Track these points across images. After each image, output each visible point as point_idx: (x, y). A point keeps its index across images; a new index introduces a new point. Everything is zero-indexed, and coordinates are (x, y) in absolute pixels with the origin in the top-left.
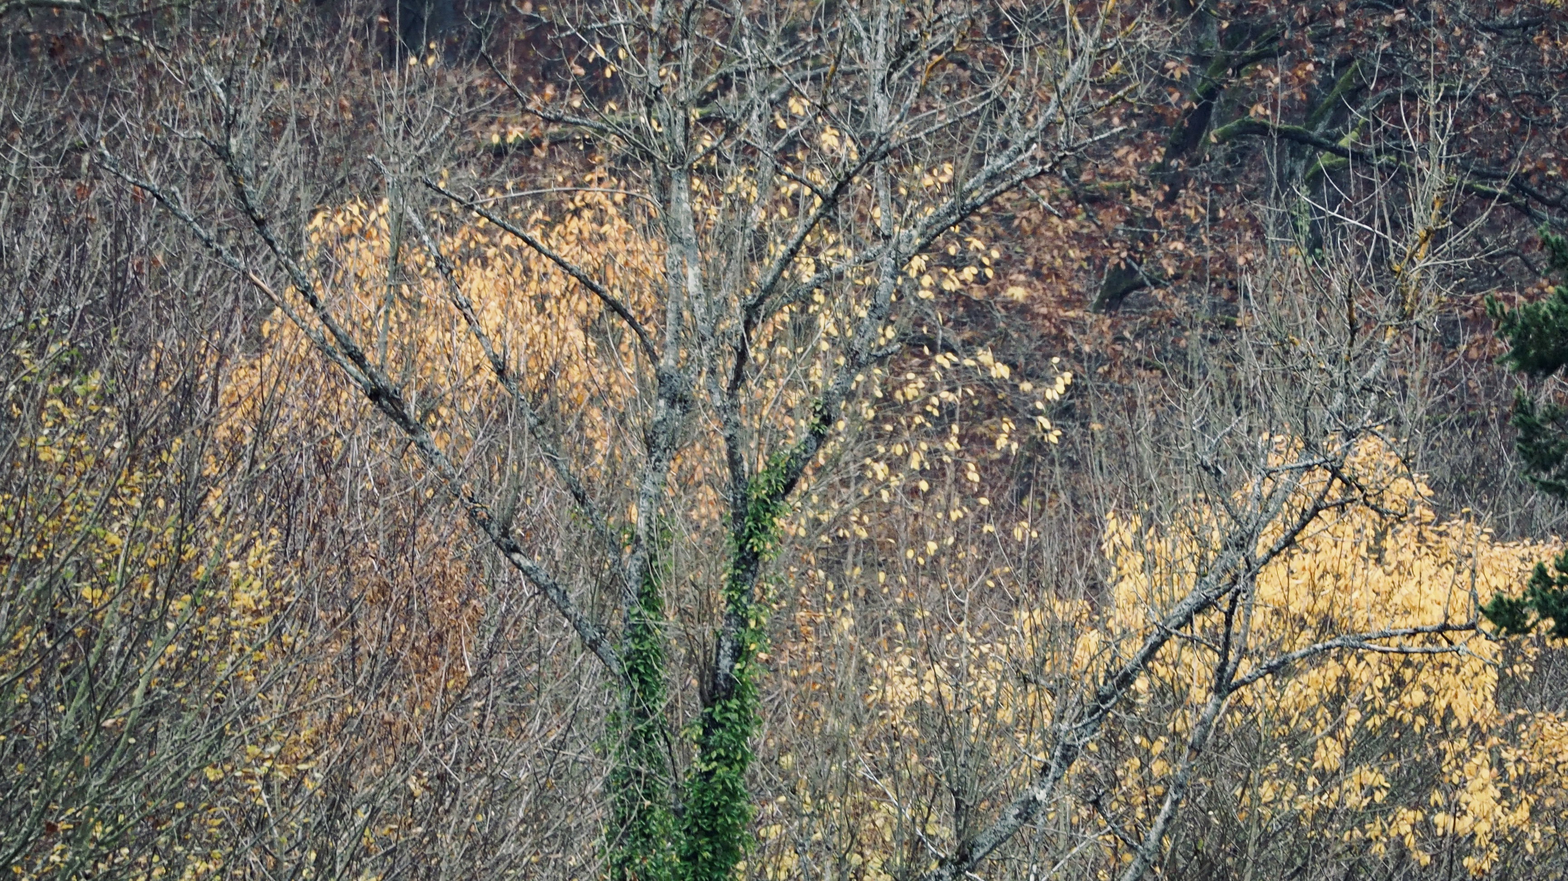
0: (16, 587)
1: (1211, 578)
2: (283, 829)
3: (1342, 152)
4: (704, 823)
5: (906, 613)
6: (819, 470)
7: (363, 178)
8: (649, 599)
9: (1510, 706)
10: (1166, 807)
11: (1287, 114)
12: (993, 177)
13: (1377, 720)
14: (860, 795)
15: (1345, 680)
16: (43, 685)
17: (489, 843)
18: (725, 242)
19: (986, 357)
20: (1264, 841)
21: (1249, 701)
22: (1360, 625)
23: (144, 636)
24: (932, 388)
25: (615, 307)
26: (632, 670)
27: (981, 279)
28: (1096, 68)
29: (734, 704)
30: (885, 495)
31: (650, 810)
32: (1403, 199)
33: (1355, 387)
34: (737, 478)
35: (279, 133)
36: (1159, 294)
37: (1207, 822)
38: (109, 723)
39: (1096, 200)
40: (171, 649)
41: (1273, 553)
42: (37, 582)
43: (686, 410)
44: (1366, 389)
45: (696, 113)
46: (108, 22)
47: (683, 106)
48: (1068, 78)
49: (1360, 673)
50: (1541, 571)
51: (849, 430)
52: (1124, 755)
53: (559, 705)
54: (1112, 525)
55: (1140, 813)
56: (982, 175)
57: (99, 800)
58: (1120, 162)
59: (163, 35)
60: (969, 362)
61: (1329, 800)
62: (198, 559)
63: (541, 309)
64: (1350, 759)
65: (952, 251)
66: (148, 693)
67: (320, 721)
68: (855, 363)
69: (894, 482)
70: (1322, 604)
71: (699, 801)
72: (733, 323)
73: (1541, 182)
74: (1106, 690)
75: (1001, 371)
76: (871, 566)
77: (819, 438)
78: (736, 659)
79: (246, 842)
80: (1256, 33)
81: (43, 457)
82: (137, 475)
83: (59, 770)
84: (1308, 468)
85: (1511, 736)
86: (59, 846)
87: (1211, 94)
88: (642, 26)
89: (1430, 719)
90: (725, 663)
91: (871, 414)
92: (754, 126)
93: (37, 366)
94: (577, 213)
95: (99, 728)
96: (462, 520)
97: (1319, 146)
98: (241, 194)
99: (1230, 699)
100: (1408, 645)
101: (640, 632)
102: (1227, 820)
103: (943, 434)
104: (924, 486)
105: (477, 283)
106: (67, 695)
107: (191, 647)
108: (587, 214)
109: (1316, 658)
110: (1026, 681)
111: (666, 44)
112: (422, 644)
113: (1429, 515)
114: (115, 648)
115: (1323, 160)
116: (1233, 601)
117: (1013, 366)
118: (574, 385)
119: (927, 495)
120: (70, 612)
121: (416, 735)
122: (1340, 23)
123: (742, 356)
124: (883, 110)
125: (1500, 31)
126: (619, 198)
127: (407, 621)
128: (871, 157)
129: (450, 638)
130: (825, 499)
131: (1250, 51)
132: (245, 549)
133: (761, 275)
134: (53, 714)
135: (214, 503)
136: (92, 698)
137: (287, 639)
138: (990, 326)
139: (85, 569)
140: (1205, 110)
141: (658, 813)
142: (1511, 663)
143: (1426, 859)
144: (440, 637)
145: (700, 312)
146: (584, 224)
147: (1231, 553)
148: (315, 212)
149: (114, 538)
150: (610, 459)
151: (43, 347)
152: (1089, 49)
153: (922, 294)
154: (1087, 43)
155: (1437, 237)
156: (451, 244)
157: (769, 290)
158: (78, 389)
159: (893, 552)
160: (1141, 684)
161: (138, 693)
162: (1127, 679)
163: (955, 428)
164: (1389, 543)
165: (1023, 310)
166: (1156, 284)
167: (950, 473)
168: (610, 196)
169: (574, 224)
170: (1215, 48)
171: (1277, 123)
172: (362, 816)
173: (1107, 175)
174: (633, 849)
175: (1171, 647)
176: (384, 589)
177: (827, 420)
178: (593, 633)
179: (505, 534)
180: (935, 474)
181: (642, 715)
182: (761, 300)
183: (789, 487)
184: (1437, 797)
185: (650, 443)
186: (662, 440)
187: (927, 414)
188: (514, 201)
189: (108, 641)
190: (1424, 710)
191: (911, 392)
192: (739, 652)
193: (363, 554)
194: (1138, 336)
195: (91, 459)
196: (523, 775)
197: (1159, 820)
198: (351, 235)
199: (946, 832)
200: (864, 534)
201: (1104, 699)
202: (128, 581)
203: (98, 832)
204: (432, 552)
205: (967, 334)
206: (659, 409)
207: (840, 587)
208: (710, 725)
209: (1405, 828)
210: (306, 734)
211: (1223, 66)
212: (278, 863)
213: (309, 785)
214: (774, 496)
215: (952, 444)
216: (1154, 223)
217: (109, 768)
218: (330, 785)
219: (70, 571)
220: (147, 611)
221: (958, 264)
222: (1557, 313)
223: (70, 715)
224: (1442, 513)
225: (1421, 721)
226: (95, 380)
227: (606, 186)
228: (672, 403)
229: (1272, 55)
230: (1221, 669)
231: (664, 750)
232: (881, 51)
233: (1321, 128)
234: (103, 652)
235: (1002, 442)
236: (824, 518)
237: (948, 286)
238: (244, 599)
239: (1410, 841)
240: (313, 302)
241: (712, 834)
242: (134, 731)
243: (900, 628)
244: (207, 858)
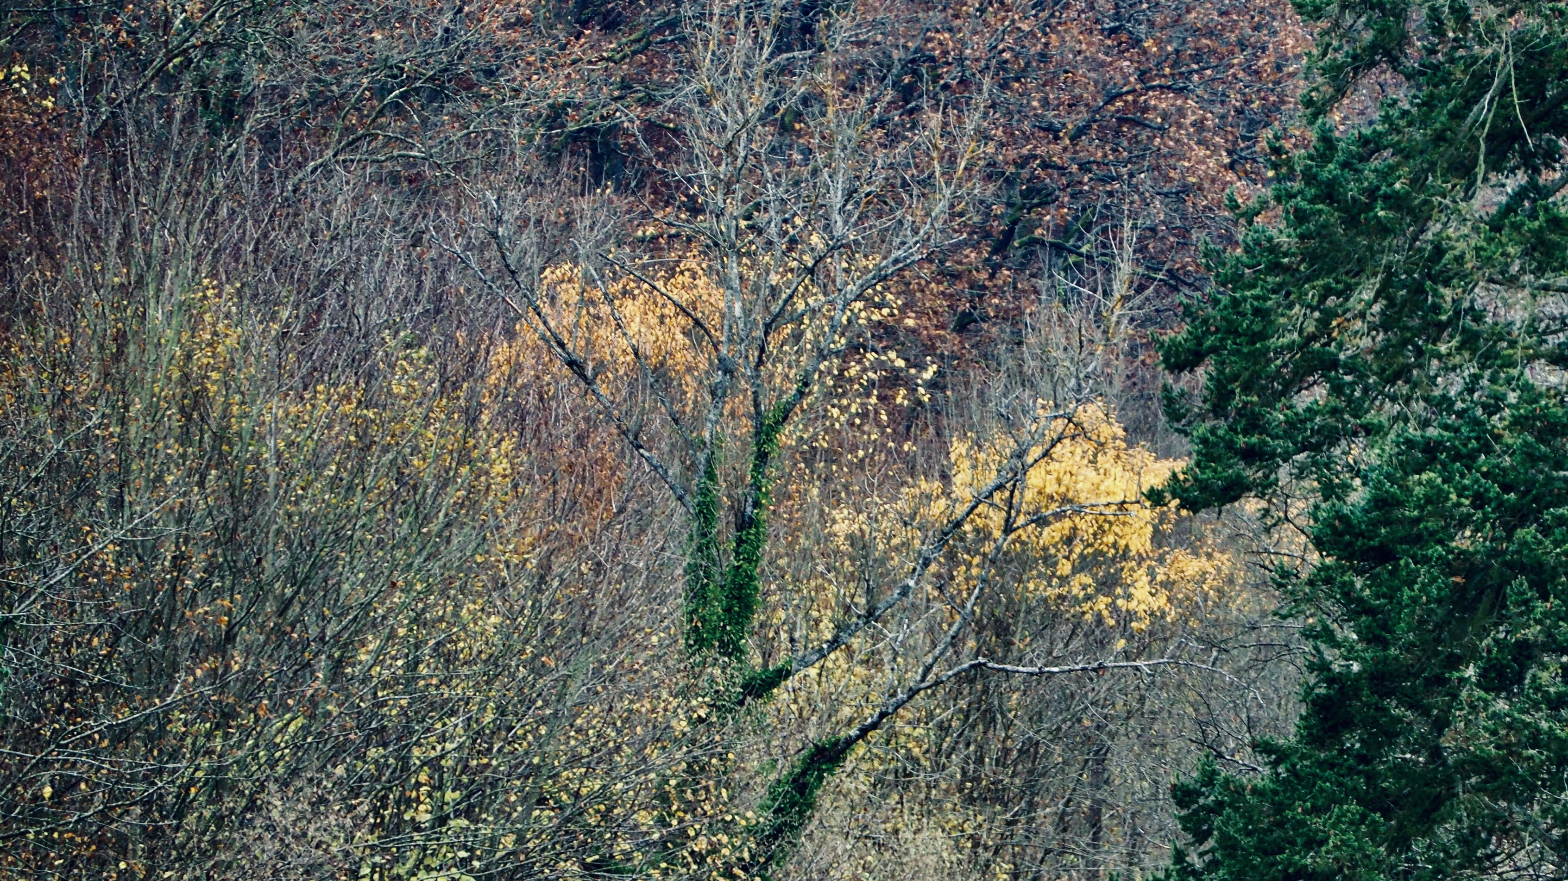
0: (379, 457)
1: (1003, 473)
2: (515, 589)
3: (1081, 255)
4: (735, 593)
5: (846, 487)
6: (803, 411)
7: (568, 251)
8: (710, 475)
9: (1160, 546)
10: (977, 591)
11: (1055, 233)
12: (896, 261)
13: (1090, 550)
14: (820, 581)
15: (1075, 529)
16: (393, 510)
17: (622, 601)
18: (756, 289)
19: (892, 355)
20: (1029, 612)
21: (1024, 538)
22: (1082, 500)
23: (445, 485)
24: (865, 370)
25: (697, 322)
26: (701, 512)
27: (892, 315)
28: (952, 206)
29: (753, 531)
30: (837, 426)
31: (707, 585)
32: (1110, 280)
33: (1081, 376)
34: (758, 413)
35: (526, 227)
36: (985, 326)
37: (1000, 601)
38: (425, 530)
39: (955, 276)
40: (459, 493)
41: (1036, 461)
42: (390, 456)
43: (732, 377)
44: (1087, 377)
45: (743, 224)
46: (439, 166)
47: (736, 218)
48: (937, 210)
49: (1081, 525)
50: (1174, 475)
51: (820, 391)
52: (959, 564)
53: (661, 528)
54: (955, 444)
55: (965, 595)
56: (890, 259)
57: (420, 570)
58: (967, 256)
59: (467, 175)
60: (883, 358)
61: (1064, 591)
62: (475, 447)
63: (662, 323)
64: (1075, 571)
65: (877, 299)
66: (447, 515)
67: (536, 533)
68: (822, 356)
69: (842, 419)
70: (1063, 489)
71: (733, 581)
72: (759, 333)
73: (1185, 274)
74: (946, 529)
75: (900, 363)
76: (829, 461)
77: (801, 394)
78: (754, 507)
79: (495, 594)
80: (1039, 192)
81: (395, 391)
82: (445, 401)
83: (398, 554)
84: (1056, 417)
85: (1161, 560)
86: (398, 594)
87: (1014, 222)
88: (715, 177)
89: (1117, 550)
90: (749, 509)
91: (831, 383)
92: (773, 230)
93: (392, 343)
94: (682, 273)
95: (420, 533)
96: (615, 431)
97: (1070, 251)
98: (504, 257)
99: (1013, 536)
100: (1106, 511)
101: (705, 492)
102: (1010, 600)
103: (868, 395)
104: (858, 421)
105: (630, 307)
106: (404, 515)
107: (470, 492)
108: (687, 274)
109: (1059, 516)
110: (906, 524)
111: (728, 185)
112: (590, 494)
113: (1124, 445)
114: (430, 491)
115: (1072, 259)
116: (1014, 486)
117: (907, 360)
118: (678, 364)
119: (859, 427)
120: (407, 471)
121: (587, 542)
122: (1086, 188)
123: (762, 350)
124: (840, 223)
125: (1166, 195)
126: (704, 266)
127: (583, 484)
128: (833, 248)
129: (605, 492)
130: (806, 426)
131: (1035, 201)
132: (500, 442)
133: (775, 308)
134: (397, 525)
135: (485, 418)
136: (417, 517)
137: (520, 490)
138: (897, 339)
139: (416, 450)
140: (1011, 230)
141: (711, 587)
142: (1161, 522)
143: (1112, 622)
144: (600, 491)
145: (741, 326)
146: (687, 278)
147: (1014, 460)
148: (544, 269)
149: (430, 435)
150: (695, 402)
151: (397, 332)
152: (948, 196)
153: (861, 321)
154: (947, 192)
155: (1125, 299)
156: (615, 288)
157: (778, 315)
158: (415, 356)
159: (841, 454)
160: (967, 527)
161: (441, 515)
162: (958, 524)
163: (875, 392)
164: (1100, 457)
165: (914, 331)
166: (983, 320)
167: (871, 415)
168: (699, 265)
169: (680, 279)
170: (1018, 200)
171: (1049, 239)
172: (556, 583)
173: (960, 263)
174: (698, 605)
175: (981, 508)
176: (571, 465)
177: (806, 385)
178: (681, 492)
179: (636, 438)
180: (864, 415)
181: (704, 535)
182: (773, 321)
183: (785, 418)
184: (1119, 591)
185: (713, 393)
186: (719, 392)
187: (861, 384)
188: (649, 265)
189: (427, 487)
190: (1115, 545)
191: (853, 372)
192: (756, 504)
193: (561, 446)
194: (972, 347)
195: (420, 393)
196: (641, 564)
197: (973, 598)
198: (563, 281)
199: (863, 601)
200: (825, 445)
201: (946, 534)
202: (437, 457)
203: (419, 587)
204: (596, 447)
205: (884, 344)
206: (718, 377)
207: (812, 472)
208: (740, 542)
209: (1102, 606)
210: (528, 540)
211: (1021, 209)
212: (512, 606)
213: (529, 566)
214: (777, 423)
215: (873, 400)
216: (985, 287)
217: (425, 554)
218: (540, 566)
219: (408, 450)
220: (447, 473)
221: (879, 306)
222: (1186, 340)
223: (406, 526)
224: (1130, 445)
225: (1113, 551)
226: (423, 352)
227: (698, 259)
228: (725, 373)
229: (1048, 203)
230: (1007, 521)
231: (715, 553)
232: (840, 193)
233: (1071, 242)
234: (424, 493)
235: (899, 400)
236: (805, 436)
237: (874, 317)
238: (498, 468)
239: (1105, 613)
240: (539, 314)
241: (739, 598)
242: (439, 535)
243: (843, 495)
244: (474, 603)
